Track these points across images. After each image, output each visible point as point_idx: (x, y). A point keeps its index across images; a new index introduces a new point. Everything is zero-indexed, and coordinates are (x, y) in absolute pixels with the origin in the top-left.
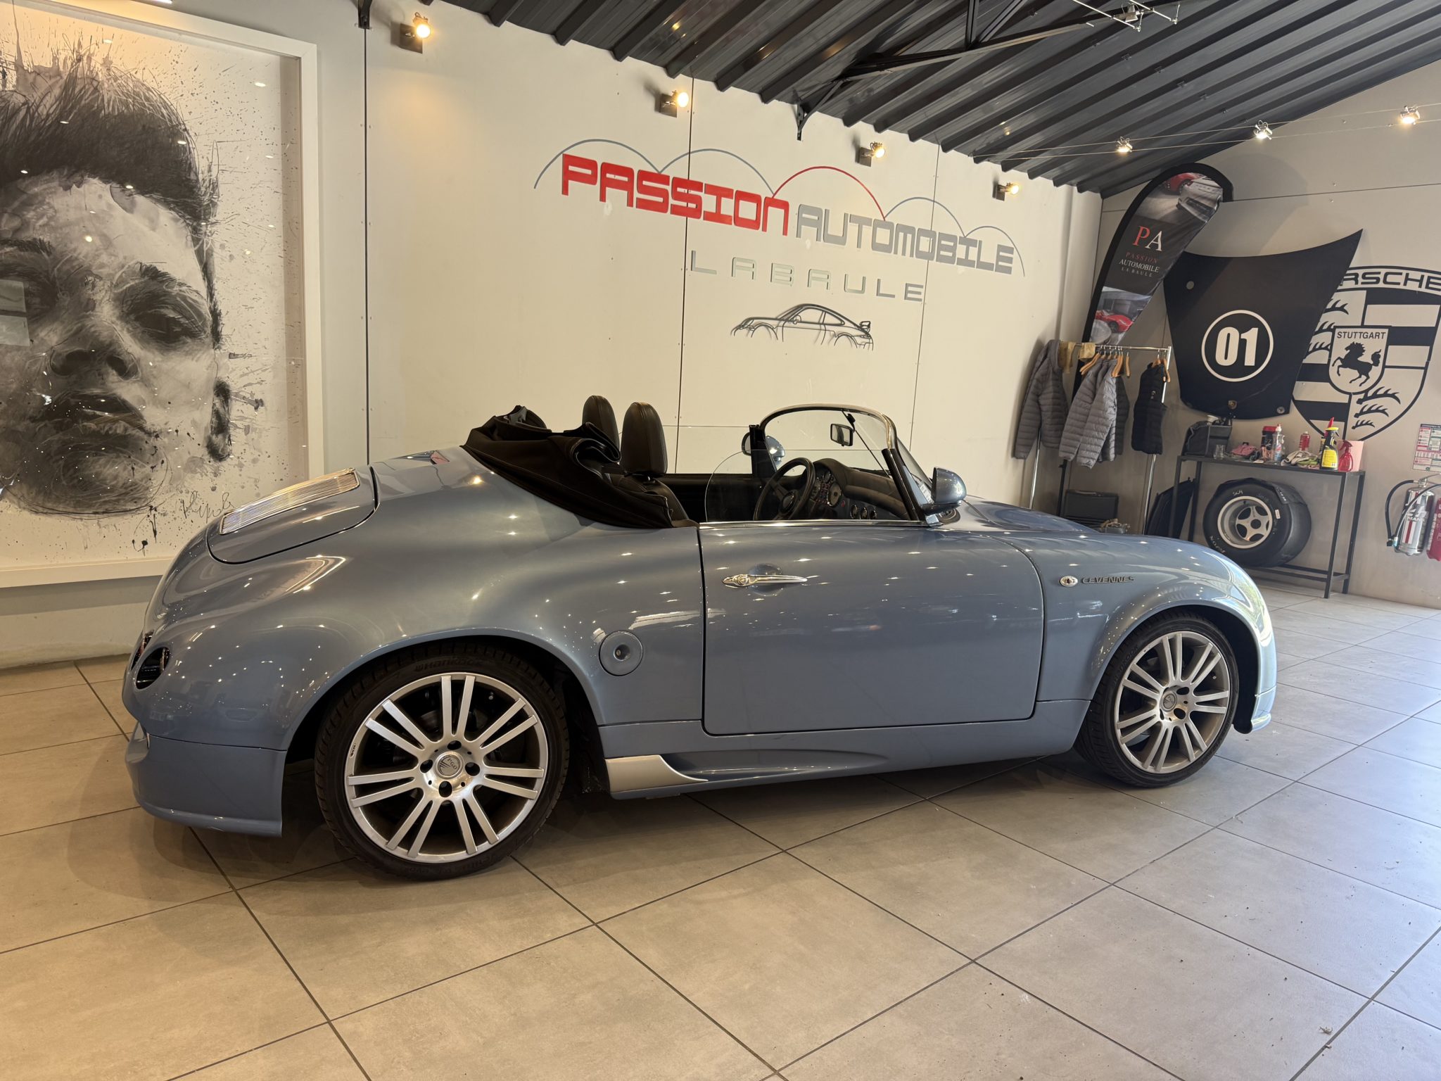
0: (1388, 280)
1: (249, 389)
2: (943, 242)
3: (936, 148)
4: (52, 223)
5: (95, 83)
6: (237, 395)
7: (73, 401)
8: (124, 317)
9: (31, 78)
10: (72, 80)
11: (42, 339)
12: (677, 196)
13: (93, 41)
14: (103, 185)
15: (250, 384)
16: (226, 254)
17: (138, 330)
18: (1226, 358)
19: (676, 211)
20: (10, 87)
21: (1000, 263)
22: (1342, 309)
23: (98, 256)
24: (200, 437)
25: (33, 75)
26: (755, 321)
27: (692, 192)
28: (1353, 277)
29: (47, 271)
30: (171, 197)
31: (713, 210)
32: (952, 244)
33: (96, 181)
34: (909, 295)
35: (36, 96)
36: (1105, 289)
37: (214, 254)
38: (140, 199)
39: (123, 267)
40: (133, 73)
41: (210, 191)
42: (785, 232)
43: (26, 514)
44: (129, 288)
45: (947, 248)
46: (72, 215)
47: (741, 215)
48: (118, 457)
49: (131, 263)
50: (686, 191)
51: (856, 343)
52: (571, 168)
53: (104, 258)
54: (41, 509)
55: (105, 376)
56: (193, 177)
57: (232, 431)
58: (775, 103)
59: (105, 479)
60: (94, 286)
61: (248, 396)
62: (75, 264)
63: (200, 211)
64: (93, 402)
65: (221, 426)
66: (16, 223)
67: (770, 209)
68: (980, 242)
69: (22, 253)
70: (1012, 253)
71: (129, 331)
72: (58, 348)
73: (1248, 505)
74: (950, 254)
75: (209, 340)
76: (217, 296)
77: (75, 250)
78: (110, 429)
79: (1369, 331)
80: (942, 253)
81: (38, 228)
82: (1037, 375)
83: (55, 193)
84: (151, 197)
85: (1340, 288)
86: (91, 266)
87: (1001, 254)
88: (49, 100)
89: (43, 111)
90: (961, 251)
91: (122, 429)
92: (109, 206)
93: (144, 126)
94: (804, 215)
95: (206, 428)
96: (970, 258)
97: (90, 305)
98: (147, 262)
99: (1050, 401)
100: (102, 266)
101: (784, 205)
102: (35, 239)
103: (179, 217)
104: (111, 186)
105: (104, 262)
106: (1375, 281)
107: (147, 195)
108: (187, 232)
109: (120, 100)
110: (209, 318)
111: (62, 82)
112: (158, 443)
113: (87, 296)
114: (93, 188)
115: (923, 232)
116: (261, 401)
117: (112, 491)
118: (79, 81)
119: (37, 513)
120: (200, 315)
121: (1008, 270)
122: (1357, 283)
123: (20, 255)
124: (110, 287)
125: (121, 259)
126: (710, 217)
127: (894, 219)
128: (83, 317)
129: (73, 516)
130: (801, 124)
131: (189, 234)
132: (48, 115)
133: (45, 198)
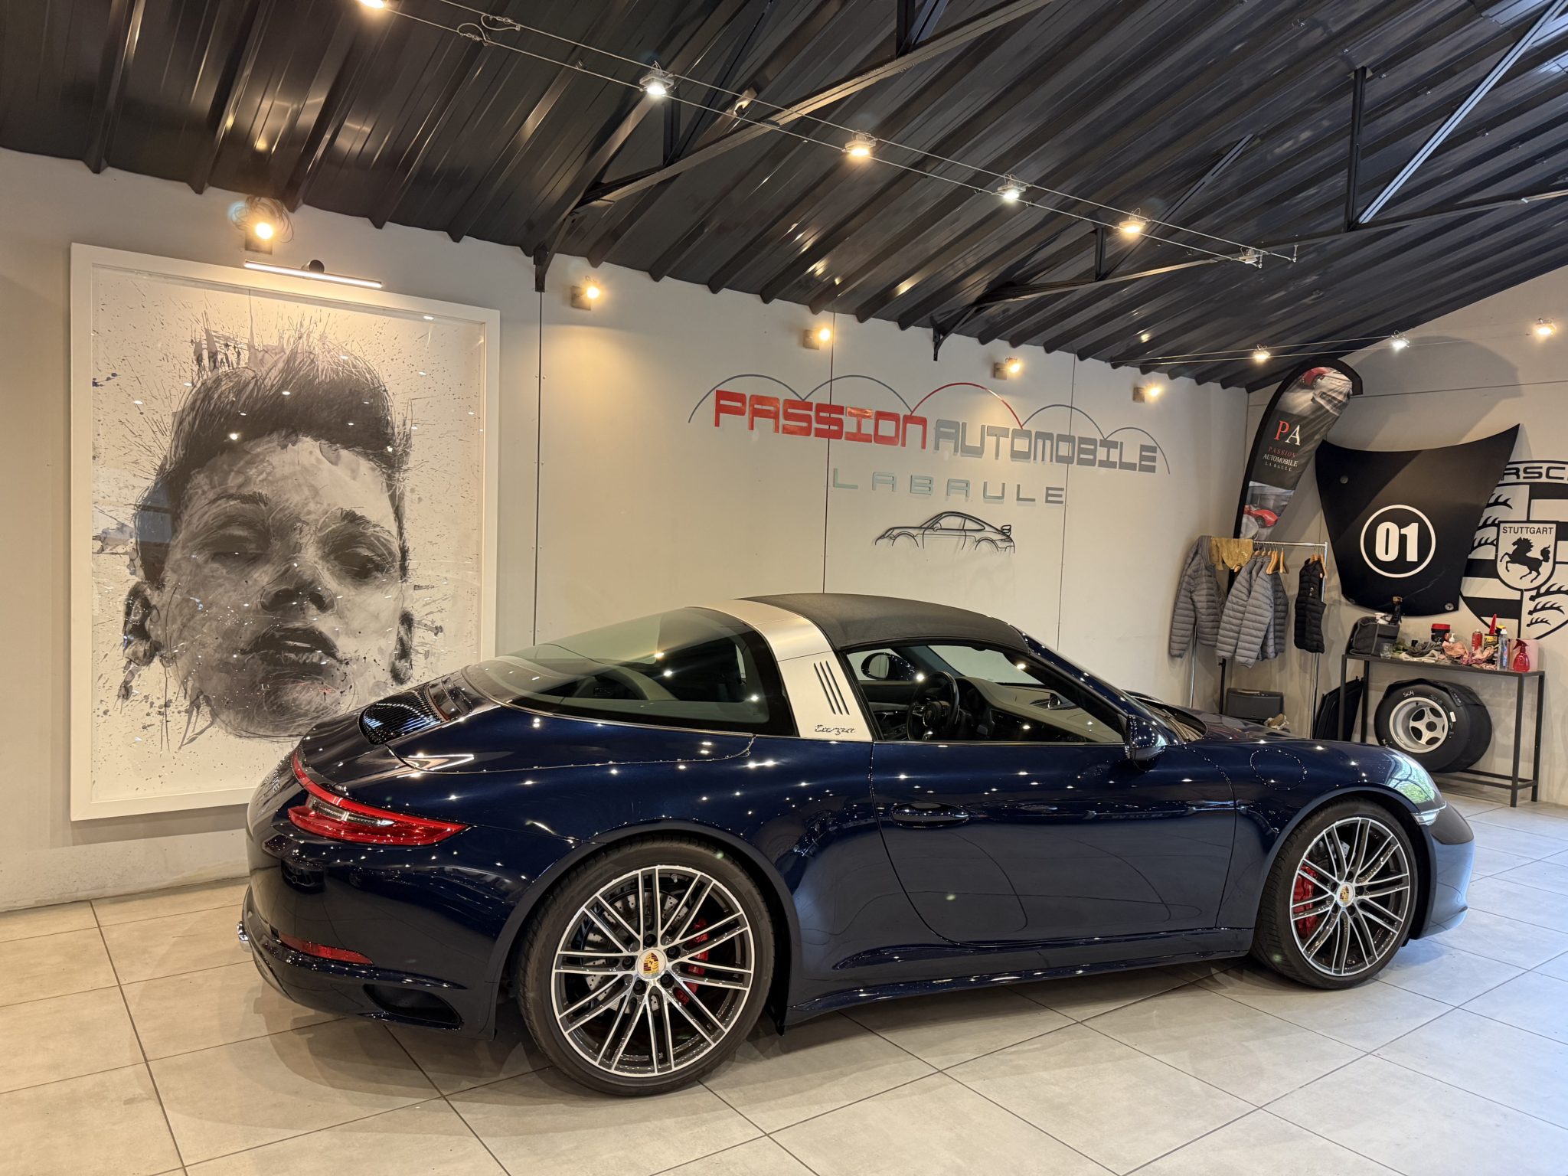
0: (1551, 475)
1: (430, 617)
2: (1082, 446)
3: (1072, 357)
4: (270, 478)
5: (312, 356)
6: (419, 623)
7: (277, 635)
8: (325, 557)
9: (260, 355)
10: (294, 354)
11: (256, 580)
12: (820, 420)
13: (313, 321)
14: (314, 443)
15: (431, 613)
16: (415, 497)
17: (337, 568)
18: (1387, 553)
19: (820, 433)
20: (243, 364)
21: (1143, 463)
22: (1505, 503)
23: (307, 504)
24: (385, 663)
25: (262, 353)
26: (896, 532)
27: (833, 416)
28: (1514, 471)
29: (263, 520)
30: (371, 449)
31: (854, 430)
32: (1092, 447)
33: (308, 439)
34: (1050, 498)
35: (264, 370)
36: (1251, 484)
37: (406, 498)
38: (345, 454)
39: (327, 513)
40: (344, 345)
41: (403, 442)
42: (924, 447)
43: (231, 737)
44: (330, 532)
45: (1087, 452)
46: (287, 471)
47: (880, 433)
48: (313, 683)
49: (334, 509)
50: (828, 415)
51: (997, 546)
52: (722, 402)
53: (312, 506)
54: (244, 734)
55: (306, 611)
56: (389, 431)
57: (413, 657)
58: (912, 330)
59: (301, 704)
60: (301, 531)
61: (429, 623)
62: (286, 512)
63: (395, 461)
64: (295, 634)
65: (404, 652)
66: (241, 479)
67: (908, 425)
68: (1122, 443)
69: (244, 505)
70: (1155, 452)
71: (328, 569)
72: (269, 589)
73: (1421, 706)
74: (1091, 457)
75: (397, 574)
76: (406, 535)
77: (287, 500)
78: (308, 658)
79: (1536, 526)
80: (1082, 456)
81: (258, 482)
82: (1190, 571)
83: (274, 451)
84: (353, 451)
85: (1501, 482)
86: (299, 513)
87: (1144, 453)
88: (274, 373)
89: (268, 382)
90: (1102, 454)
91: (318, 657)
92: (318, 460)
93: (351, 390)
94: (942, 429)
95: (391, 655)
96: (1111, 460)
97: (297, 548)
98: (347, 507)
99: (1204, 598)
100: (309, 513)
101: (923, 422)
102: (255, 493)
103: (374, 466)
104: (320, 444)
105: (312, 509)
106: (1537, 475)
107: (351, 449)
108: (383, 479)
109: (332, 369)
110: (398, 554)
111: (285, 357)
112: (348, 669)
113: (295, 540)
114: (306, 445)
115: (1062, 438)
116: (441, 627)
117: (305, 715)
118: (298, 355)
119: (240, 737)
120: (391, 553)
121: (1152, 469)
122: (1518, 477)
123: (243, 508)
124: (315, 531)
125: (325, 506)
126: (852, 437)
127: (1032, 427)
128: (290, 559)
129: (271, 739)
130: (937, 346)
131: (385, 481)
132: (272, 386)
133: (265, 457)
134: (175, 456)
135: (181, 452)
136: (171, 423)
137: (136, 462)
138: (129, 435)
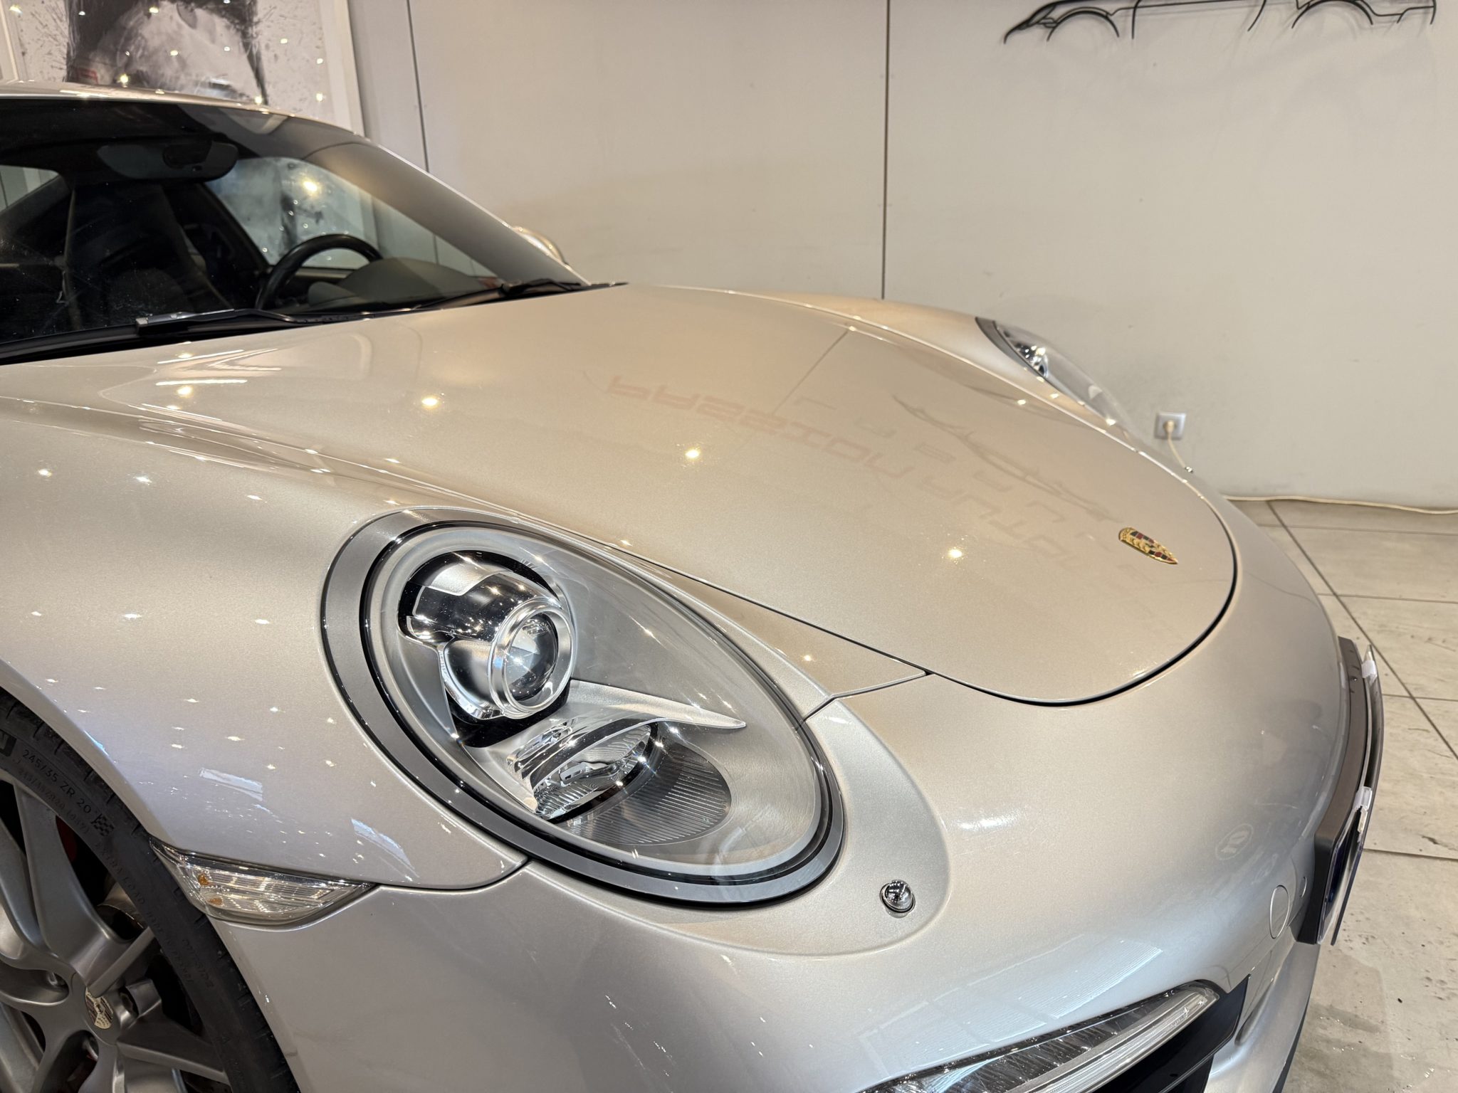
4: (146, 53)
6: (299, 209)
16: (271, 55)
23: (178, 78)
37: (262, 56)
38: (200, 12)
46: (156, 42)
61: (310, 208)
63: (245, 13)
77: (163, 75)
81: (138, 60)
83: (142, 23)
84: (207, 8)
92: (179, 26)
102: (138, 71)
103: (228, 23)
104: (177, 6)
107: (204, 7)
108: (238, 38)
114: (166, 10)
116: (322, 213)
131: (240, 40)
133: (137, 30)
134: (74, 41)
135: (78, 37)
136: (64, 9)
137: (50, 53)
138: (40, 27)
